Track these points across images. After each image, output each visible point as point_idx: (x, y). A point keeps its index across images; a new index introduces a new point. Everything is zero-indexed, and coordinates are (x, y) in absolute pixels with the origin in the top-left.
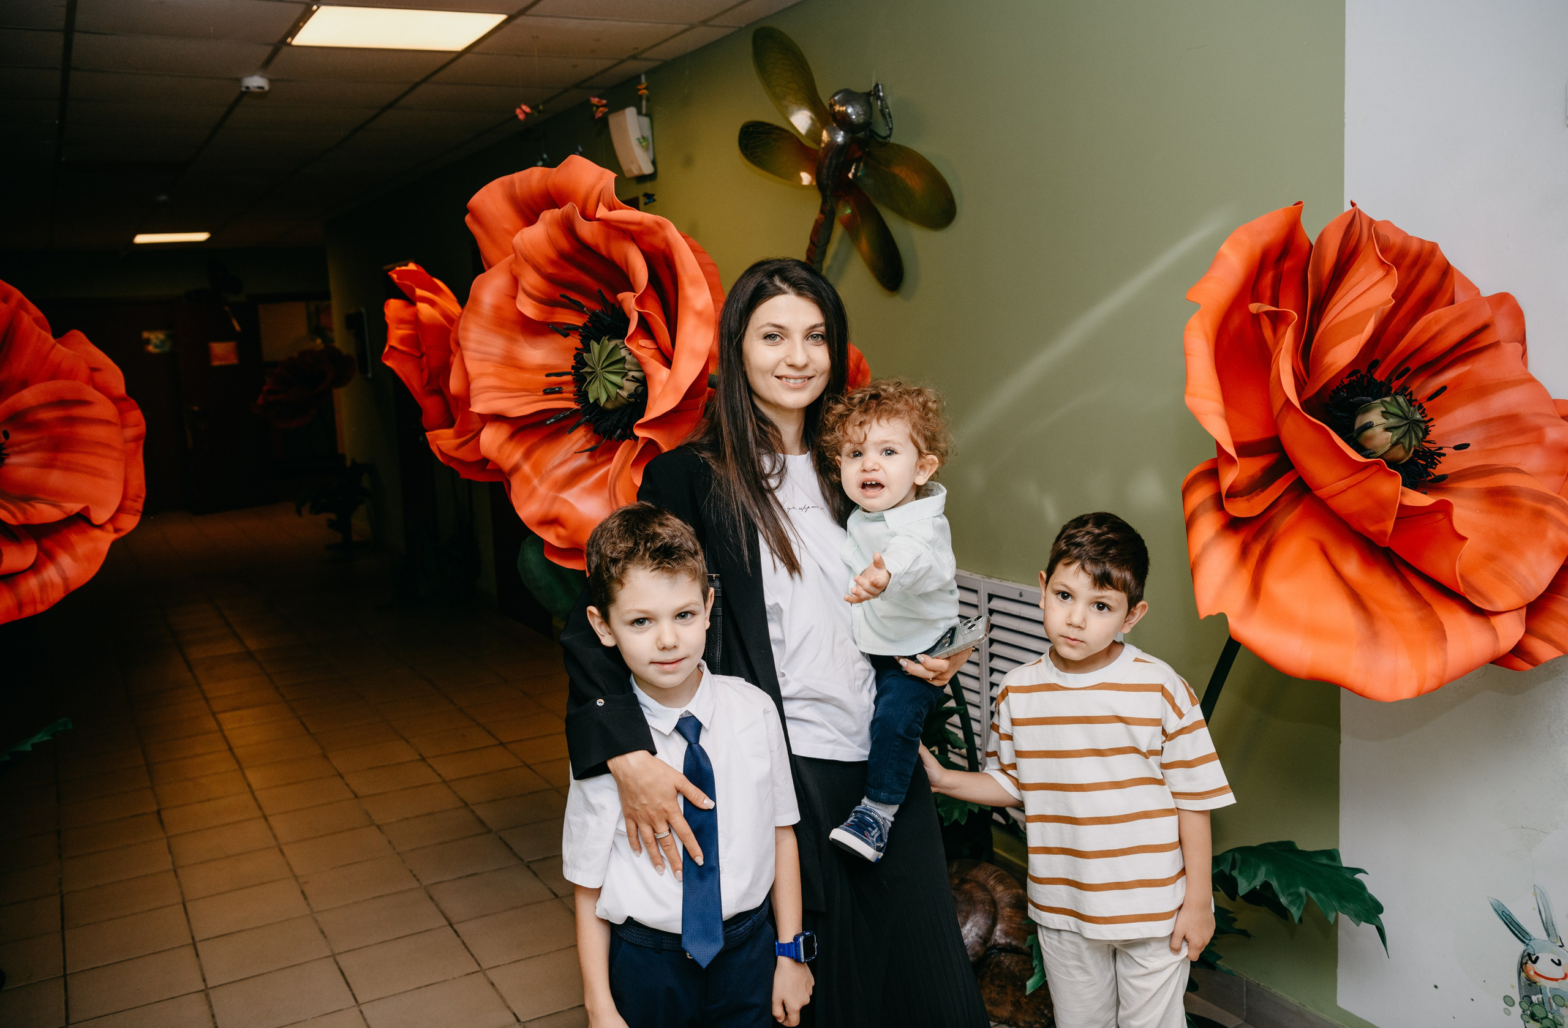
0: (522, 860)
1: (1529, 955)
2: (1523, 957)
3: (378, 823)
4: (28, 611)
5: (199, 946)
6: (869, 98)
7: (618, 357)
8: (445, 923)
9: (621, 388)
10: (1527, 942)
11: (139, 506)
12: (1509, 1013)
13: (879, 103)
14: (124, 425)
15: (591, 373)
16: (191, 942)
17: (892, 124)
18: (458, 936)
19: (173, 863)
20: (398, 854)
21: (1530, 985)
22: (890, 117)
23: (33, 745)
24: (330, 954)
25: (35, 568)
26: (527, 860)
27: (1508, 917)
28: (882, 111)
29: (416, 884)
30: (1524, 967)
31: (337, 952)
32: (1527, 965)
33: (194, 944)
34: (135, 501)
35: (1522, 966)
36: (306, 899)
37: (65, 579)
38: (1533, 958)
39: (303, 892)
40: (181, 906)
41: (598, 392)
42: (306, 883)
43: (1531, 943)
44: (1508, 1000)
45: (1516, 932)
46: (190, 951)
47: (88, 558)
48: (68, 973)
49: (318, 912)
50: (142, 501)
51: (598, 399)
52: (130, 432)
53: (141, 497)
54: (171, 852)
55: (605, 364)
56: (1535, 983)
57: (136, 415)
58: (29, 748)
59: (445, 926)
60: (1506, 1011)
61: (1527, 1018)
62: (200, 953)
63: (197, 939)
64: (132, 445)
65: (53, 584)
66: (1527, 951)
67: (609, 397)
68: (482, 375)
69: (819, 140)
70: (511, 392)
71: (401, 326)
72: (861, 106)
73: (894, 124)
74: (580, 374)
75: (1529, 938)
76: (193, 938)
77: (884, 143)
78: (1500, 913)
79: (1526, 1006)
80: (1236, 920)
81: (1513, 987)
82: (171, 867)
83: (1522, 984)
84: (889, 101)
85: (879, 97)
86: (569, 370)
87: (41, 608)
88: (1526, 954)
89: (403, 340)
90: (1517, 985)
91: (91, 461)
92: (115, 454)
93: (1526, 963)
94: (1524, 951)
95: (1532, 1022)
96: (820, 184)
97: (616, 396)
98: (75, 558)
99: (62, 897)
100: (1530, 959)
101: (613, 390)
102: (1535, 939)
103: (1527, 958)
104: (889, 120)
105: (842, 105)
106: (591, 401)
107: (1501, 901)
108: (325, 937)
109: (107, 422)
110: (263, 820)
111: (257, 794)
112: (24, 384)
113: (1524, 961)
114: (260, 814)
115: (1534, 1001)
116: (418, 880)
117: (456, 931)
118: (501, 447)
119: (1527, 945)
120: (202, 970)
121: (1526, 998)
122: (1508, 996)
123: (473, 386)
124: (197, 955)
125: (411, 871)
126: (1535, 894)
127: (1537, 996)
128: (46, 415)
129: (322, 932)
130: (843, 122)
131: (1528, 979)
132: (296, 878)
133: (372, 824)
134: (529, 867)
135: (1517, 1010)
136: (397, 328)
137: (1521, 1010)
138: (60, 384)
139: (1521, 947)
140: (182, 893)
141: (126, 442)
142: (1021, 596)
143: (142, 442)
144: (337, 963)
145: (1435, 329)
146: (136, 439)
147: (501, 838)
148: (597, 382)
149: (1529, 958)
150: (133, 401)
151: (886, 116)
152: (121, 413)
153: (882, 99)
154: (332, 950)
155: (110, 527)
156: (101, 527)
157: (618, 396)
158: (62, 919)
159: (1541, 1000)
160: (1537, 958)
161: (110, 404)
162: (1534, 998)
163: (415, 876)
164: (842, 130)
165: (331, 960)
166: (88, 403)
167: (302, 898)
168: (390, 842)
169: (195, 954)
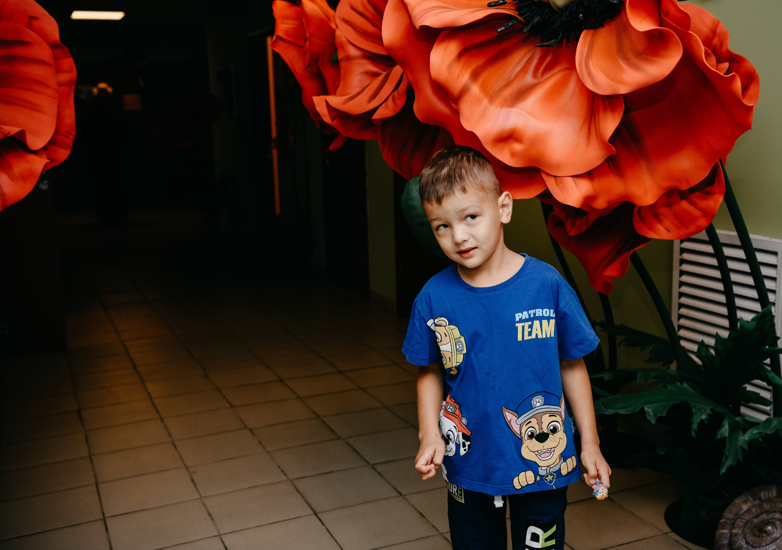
0: (368, 463)
5: (108, 521)
8: (312, 512)
11: (70, 141)
14: (58, 71)
16: (102, 517)
18: (323, 524)
19: (89, 451)
20: (268, 452)
24: (217, 534)
26: (371, 463)
29: (284, 478)
31: (222, 533)
33: (104, 520)
34: (68, 137)
36: (195, 485)
39: (192, 480)
46: (101, 525)
49: (205, 497)
52: (65, 77)
53: (72, 135)
54: (87, 443)
57: (69, 62)
59: (311, 515)
62: (109, 528)
63: (107, 515)
64: (65, 89)
76: (103, 514)
91: (29, 96)
92: (51, 93)
108: (212, 519)
109: (43, 63)
110: (160, 421)
111: (155, 400)
114: (157, 415)
116: (285, 474)
117: (320, 520)
118: (449, 67)
124: (107, 530)
125: (279, 467)
129: (211, 516)
132: (187, 468)
133: (246, 427)
136: (285, 23)
140: (95, 476)
141: (60, 84)
143: (73, 87)
144: (223, 542)
146: (68, 84)
147: (348, 444)
150: (66, 49)
152: (56, 57)
154: (218, 531)
156: (35, 153)
161: (47, 47)
163: (282, 471)
165: (218, 539)
166: (26, 44)
167: (192, 485)
168: (260, 443)
169: (104, 527)
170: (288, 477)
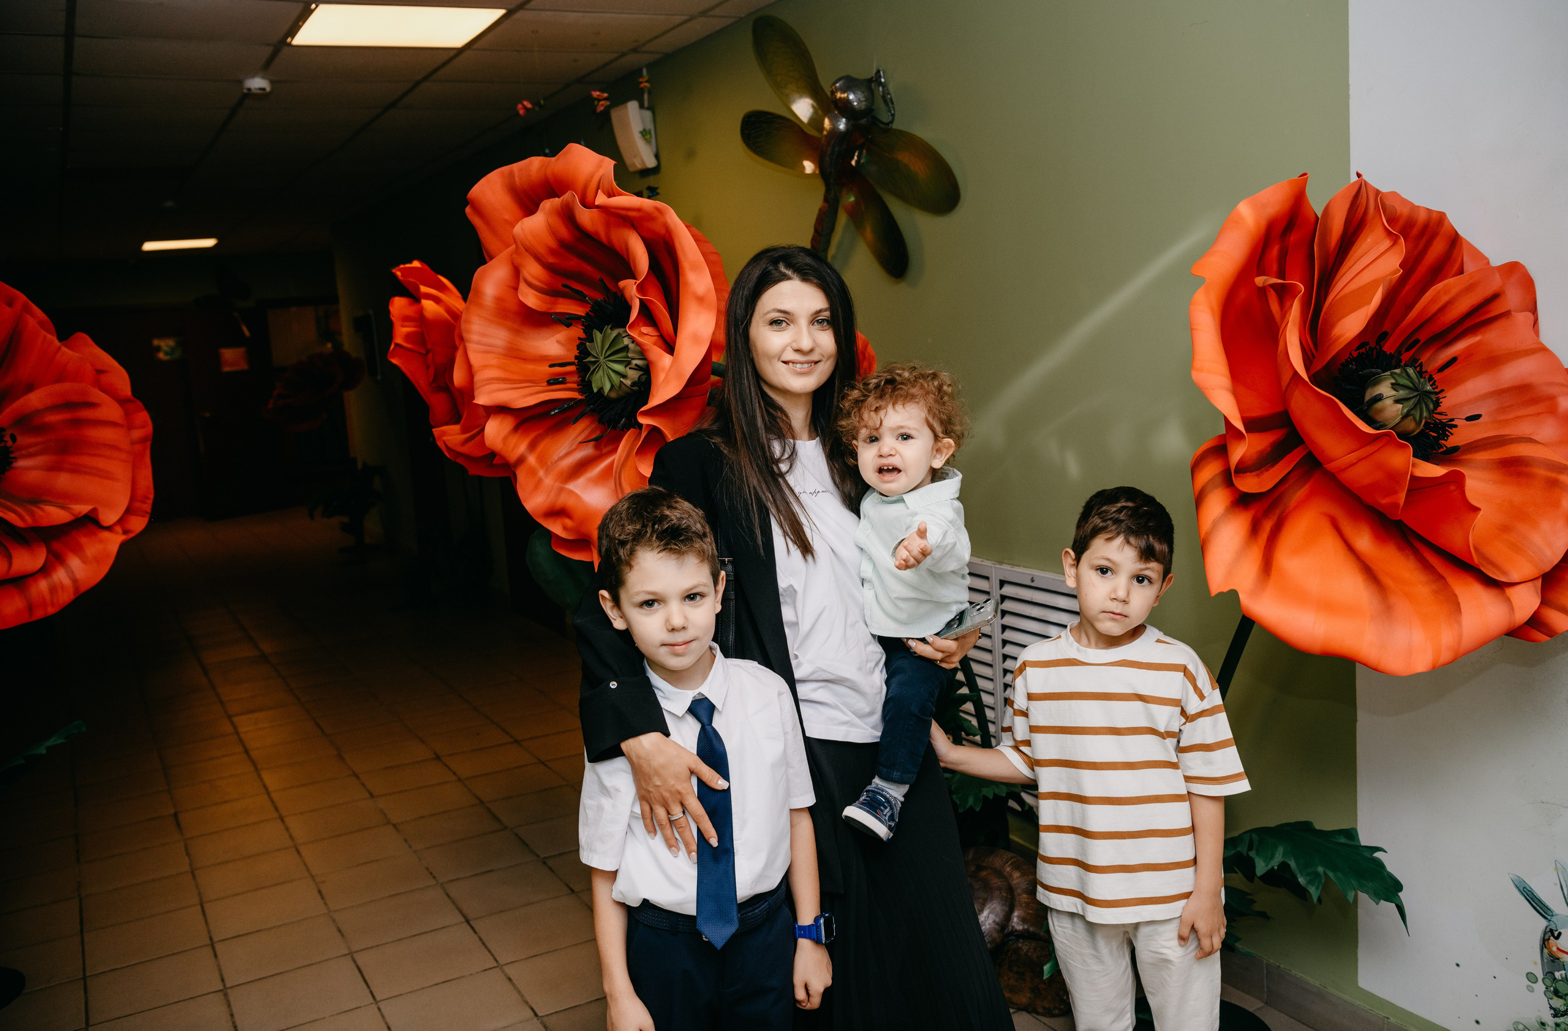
0: (538, 856)
1: (1551, 931)
2: (1545, 933)
3: (394, 822)
4: (39, 614)
5: (218, 946)
6: (871, 85)
7: (621, 346)
8: (463, 920)
9: (624, 376)
10: (1549, 917)
11: (147, 507)
12: (1532, 991)
13: (881, 89)
14: (130, 426)
15: (594, 363)
16: (209, 942)
17: (894, 110)
18: (475, 932)
19: (191, 865)
20: (415, 852)
21: (1552, 961)
22: (892, 103)
23: (48, 749)
24: (347, 952)
25: (45, 571)
26: (543, 856)
27: (1529, 893)
28: (884, 97)
29: (433, 882)
30: (1546, 943)
31: (354, 950)
32: (1550, 941)
33: (212, 945)
34: (144, 503)
35: (1544, 942)
36: (323, 898)
37: (75, 581)
38: (1556, 934)
39: (320, 892)
40: (199, 907)
41: (603, 381)
42: (323, 882)
43: (1554, 919)
44: (1531, 977)
45: (1538, 908)
46: (208, 951)
47: (97, 560)
48: (88, 974)
49: (335, 911)
50: (150, 502)
51: (602, 388)
52: (137, 434)
53: (149, 499)
54: (188, 854)
55: (607, 355)
56: (1558, 959)
57: (143, 417)
58: (44, 752)
59: (462, 923)
60: (1530, 989)
61: (1551, 995)
62: (219, 954)
63: (215, 939)
64: (138, 447)
65: (62, 586)
66: (1550, 927)
67: (612, 386)
68: (485, 367)
69: (821, 128)
70: (514, 384)
71: (407, 324)
72: (863, 92)
73: (896, 109)
74: (584, 364)
75: (1551, 914)
76: (211, 939)
77: (887, 129)
78: (1521, 889)
79: (1548, 982)
80: (1254, 902)
81: (1535, 963)
82: (188, 868)
83: (1545, 960)
84: (891, 87)
85: (880, 84)
86: (573, 360)
87: (51, 610)
88: (1548, 929)
89: (408, 337)
90: (1540, 961)
91: (97, 463)
92: (123, 456)
93: (1549, 939)
94: (1547, 927)
95: (1555, 998)
96: (823, 171)
97: (620, 385)
98: (84, 561)
99: (81, 900)
100: (1553, 935)
101: (616, 378)
102: (1557, 915)
103: (1550, 934)
104: (890, 104)
105: (844, 92)
106: (595, 390)
107: (1523, 878)
108: (342, 935)
109: (113, 424)
110: (279, 821)
111: (273, 795)
112: (30, 388)
113: (1546, 937)
114: (276, 815)
115: (1557, 977)
116: (434, 877)
117: (472, 928)
118: (505, 439)
119: (1550, 921)
120: (220, 970)
121: (1549, 974)
122: (1531, 973)
123: (477, 378)
124: (216, 956)
125: (427, 869)
126: (1556, 869)
127: (1561, 972)
128: (53, 418)
129: (340, 931)
130: (845, 108)
131: (1551, 955)
132: (313, 877)
133: (388, 822)
134: (544, 863)
135: (1540, 987)
136: (403, 326)
137: (1544, 987)
138: (67, 386)
139: (1542, 923)
140: (199, 894)
141: (133, 443)
142: (1033, 581)
143: (149, 444)
144: (355, 961)
145: (1445, 299)
146: (142, 441)
147: (516, 835)
148: (601, 372)
149: (1551, 934)
150: (139, 402)
151: (888, 101)
152: (127, 414)
153: (883, 85)
154: (348, 948)
155: (118, 529)
156: (109, 528)
157: (622, 385)
158: (81, 922)
159: (1564, 976)
160: (1560, 934)
161: (115, 405)
162: (1557, 975)
163: (431, 873)
164: (844, 118)
165: (349, 957)
166: (93, 405)
167: (319, 897)
168: (406, 841)
169: (212, 954)
170: (437, 881)
